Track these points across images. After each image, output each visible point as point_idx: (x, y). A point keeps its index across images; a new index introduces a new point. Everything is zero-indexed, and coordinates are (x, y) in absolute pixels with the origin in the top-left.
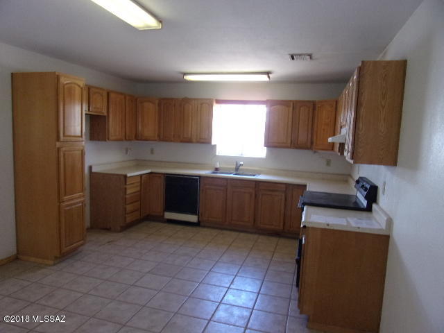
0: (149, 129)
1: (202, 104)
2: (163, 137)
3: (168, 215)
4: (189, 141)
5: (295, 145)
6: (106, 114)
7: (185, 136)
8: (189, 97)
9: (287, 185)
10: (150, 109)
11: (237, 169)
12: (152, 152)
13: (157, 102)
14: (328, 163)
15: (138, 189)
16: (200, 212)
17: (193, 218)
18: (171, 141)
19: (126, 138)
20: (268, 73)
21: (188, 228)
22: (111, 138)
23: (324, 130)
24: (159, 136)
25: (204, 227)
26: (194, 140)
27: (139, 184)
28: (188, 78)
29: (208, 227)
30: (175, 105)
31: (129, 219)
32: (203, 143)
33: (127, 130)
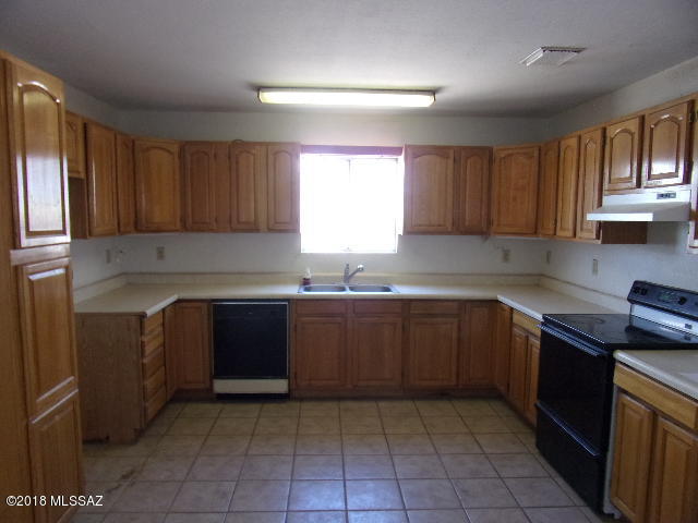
0: (163, 208)
1: (276, 153)
2: (192, 223)
3: (223, 386)
4: (253, 228)
5: (460, 227)
6: (83, 176)
7: (243, 218)
8: (245, 139)
9: (463, 304)
10: (163, 165)
11: (347, 278)
12: (161, 254)
13: (175, 149)
14: (506, 256)
15: (161, 340)
16: (293, 370)
17: (279, 386)
18: (212, 230)
19: (120, 230)
20: (433, 92)
21: (271, 407)
22: (97, 230)
23: (515, 199)
24: (183, 221)
25: (301, 399)
26: (263, 226)
27: (161, 329)
28: (268, 97)
29: (311, 399)
30: (215, 156)
31: (151, 412)
32: (280, 231)
33: (122, 212)
